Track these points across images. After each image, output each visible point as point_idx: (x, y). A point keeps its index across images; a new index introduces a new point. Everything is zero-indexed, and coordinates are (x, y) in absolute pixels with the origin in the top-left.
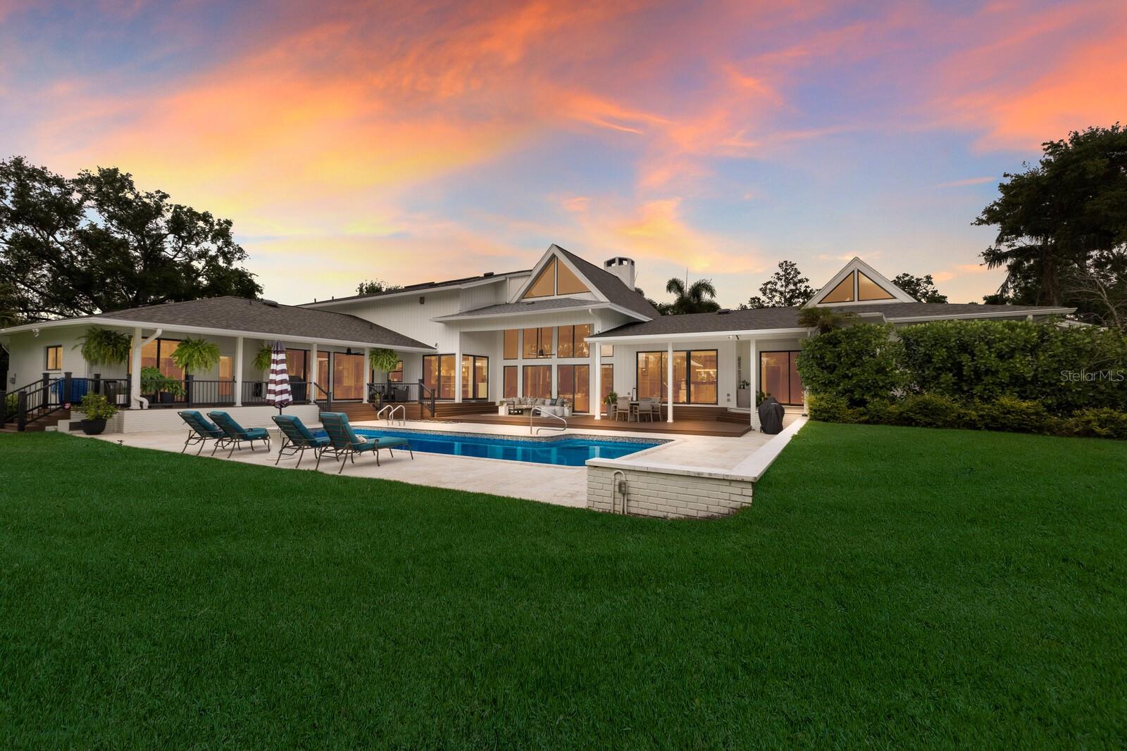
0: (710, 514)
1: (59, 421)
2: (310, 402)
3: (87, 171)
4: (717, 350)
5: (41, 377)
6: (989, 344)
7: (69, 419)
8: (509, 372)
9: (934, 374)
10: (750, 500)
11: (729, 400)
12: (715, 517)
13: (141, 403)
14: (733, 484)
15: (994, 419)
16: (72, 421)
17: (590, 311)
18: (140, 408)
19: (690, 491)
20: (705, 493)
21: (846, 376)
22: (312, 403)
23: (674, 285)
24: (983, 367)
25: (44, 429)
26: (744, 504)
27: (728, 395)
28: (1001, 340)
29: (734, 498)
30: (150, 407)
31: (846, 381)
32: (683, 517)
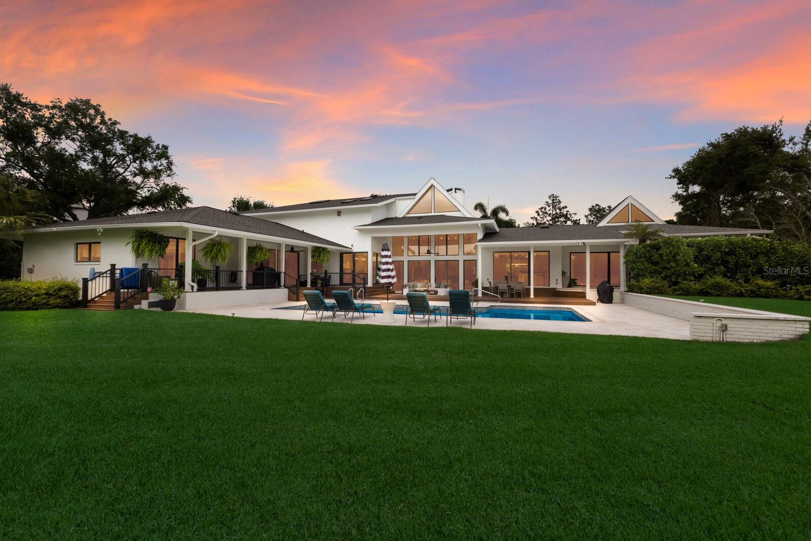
0: (782, 339)
1: (142, 301)
2: (281, 286)
3: (59, 99)
4: (549, 251)
5: (109, 268)
6: (745, 249)
7: (148, 299)
8: (399, 266)
9: (712, 266)
10: (808, 330)
11: (557, 283)
12: (786, 340)
13: (192, 287)
14: (797, 322)
15: (752, 291)
16: (150, 300)
17: (480, 224)
18: (191, 291)
19: (768, 327)
20: (778, 328)
21: (665, 268)
22: (283, 287)
23: (480, 207)
24: (741, 263)
25: (133, 307)
26: (804, 333)
27: (557, 280)
28: (752, 248)
29: (797, 329)
30: (199, 290)
31: (667, 271)
32: (764, 341)
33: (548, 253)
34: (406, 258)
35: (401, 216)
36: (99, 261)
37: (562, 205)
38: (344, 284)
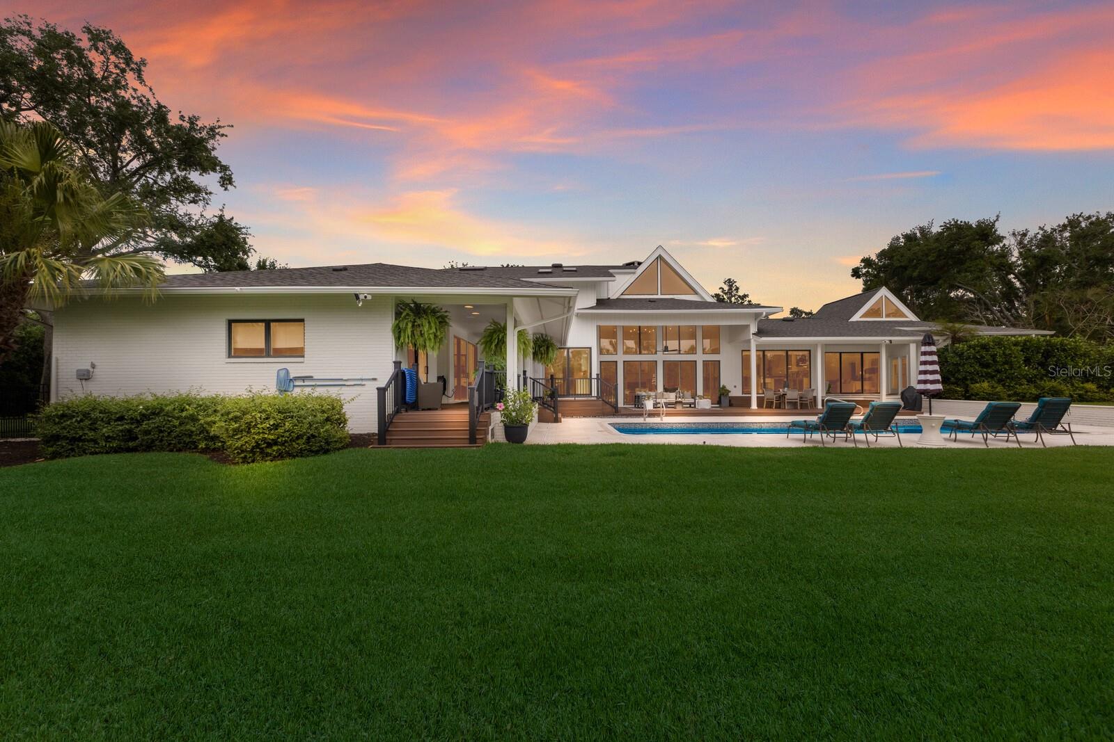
33: (808, 352)
34: (620, 358)
35: (615, 297)
36: (303, 357)
37: (741, 293)
38: (578, 395)
